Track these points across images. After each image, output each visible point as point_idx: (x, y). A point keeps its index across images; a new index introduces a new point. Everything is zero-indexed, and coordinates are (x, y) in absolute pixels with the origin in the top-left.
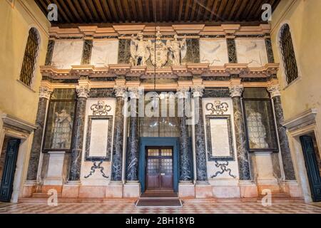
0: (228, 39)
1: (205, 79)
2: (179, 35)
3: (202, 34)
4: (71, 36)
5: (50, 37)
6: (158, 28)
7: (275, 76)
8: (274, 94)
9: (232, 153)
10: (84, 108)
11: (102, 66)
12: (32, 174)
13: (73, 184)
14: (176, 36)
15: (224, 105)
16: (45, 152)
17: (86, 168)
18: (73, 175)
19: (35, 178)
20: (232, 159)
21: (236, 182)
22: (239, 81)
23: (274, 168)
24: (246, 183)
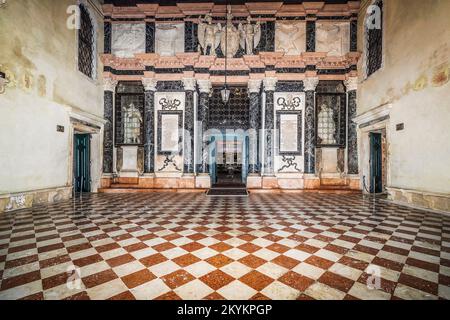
0: (308, 22)
1: (279, 71)
2: (253, 16)
3: (279, 14)
4: (129, 16)
5: (106, 17)
6: (229, 7)
7: (354, 68)
8: (350, 88)
9: (299, 148)
10: (152, 103)
11: (169, 54)
12: (108, 166)
13: (148, 176)
14: (249, 19)
15: (297, 100)
16: (118, 146)
17: (159, 162)
18: (147, 169)
19: (111, 171)
20: (299, 154)
21: (300, 175)
22: (315, 73)
23: (339, 163)
24: (311, 176)
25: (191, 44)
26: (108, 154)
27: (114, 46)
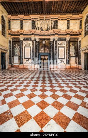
0: (67, 20)
1: (59, 35)
2: (51, 19)
3: (59, 18)
4: (16, 19)
5: (9, 19)
6: (45, 16)
7: (81, 34)
8: (79, 40)
9: (65, 57)
11: (27, 30)
12: (10, 62)
13: (22, 65)
14: (50, 20)
15: (64, 43)
16: (13, 56)
17: (25, 61)
18: (21, 62)
19: (11, 63)
20: (64, 59)
21: (65, 65)
22: (69, 35)
23: (76, 61)
24: (68, 65)
25: (34, 27)
26: (10, 59)
27: (11, 27)
